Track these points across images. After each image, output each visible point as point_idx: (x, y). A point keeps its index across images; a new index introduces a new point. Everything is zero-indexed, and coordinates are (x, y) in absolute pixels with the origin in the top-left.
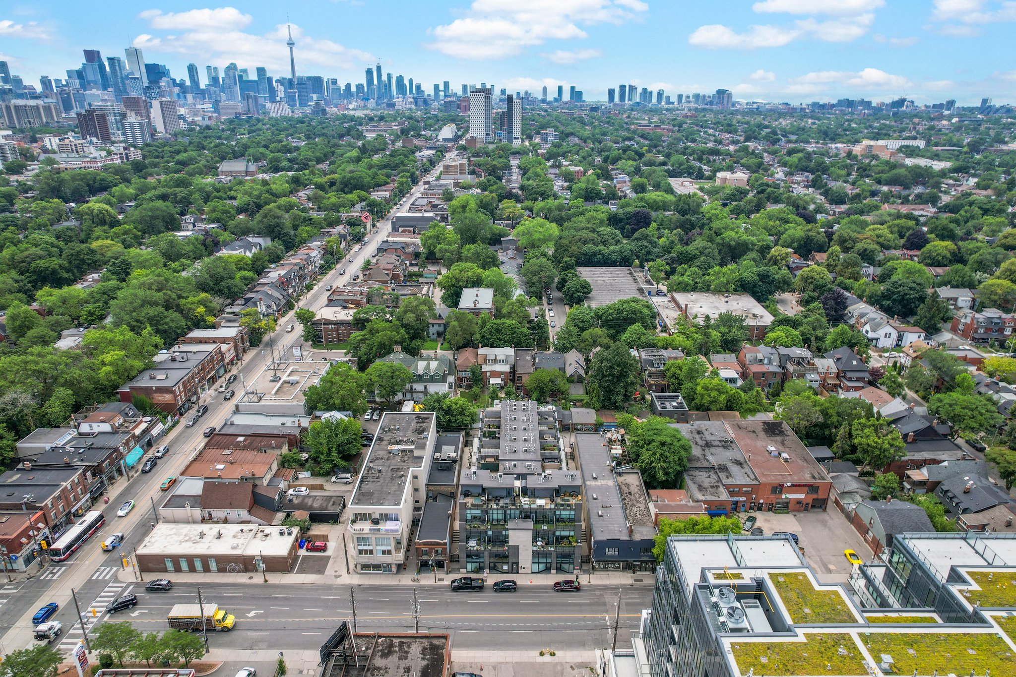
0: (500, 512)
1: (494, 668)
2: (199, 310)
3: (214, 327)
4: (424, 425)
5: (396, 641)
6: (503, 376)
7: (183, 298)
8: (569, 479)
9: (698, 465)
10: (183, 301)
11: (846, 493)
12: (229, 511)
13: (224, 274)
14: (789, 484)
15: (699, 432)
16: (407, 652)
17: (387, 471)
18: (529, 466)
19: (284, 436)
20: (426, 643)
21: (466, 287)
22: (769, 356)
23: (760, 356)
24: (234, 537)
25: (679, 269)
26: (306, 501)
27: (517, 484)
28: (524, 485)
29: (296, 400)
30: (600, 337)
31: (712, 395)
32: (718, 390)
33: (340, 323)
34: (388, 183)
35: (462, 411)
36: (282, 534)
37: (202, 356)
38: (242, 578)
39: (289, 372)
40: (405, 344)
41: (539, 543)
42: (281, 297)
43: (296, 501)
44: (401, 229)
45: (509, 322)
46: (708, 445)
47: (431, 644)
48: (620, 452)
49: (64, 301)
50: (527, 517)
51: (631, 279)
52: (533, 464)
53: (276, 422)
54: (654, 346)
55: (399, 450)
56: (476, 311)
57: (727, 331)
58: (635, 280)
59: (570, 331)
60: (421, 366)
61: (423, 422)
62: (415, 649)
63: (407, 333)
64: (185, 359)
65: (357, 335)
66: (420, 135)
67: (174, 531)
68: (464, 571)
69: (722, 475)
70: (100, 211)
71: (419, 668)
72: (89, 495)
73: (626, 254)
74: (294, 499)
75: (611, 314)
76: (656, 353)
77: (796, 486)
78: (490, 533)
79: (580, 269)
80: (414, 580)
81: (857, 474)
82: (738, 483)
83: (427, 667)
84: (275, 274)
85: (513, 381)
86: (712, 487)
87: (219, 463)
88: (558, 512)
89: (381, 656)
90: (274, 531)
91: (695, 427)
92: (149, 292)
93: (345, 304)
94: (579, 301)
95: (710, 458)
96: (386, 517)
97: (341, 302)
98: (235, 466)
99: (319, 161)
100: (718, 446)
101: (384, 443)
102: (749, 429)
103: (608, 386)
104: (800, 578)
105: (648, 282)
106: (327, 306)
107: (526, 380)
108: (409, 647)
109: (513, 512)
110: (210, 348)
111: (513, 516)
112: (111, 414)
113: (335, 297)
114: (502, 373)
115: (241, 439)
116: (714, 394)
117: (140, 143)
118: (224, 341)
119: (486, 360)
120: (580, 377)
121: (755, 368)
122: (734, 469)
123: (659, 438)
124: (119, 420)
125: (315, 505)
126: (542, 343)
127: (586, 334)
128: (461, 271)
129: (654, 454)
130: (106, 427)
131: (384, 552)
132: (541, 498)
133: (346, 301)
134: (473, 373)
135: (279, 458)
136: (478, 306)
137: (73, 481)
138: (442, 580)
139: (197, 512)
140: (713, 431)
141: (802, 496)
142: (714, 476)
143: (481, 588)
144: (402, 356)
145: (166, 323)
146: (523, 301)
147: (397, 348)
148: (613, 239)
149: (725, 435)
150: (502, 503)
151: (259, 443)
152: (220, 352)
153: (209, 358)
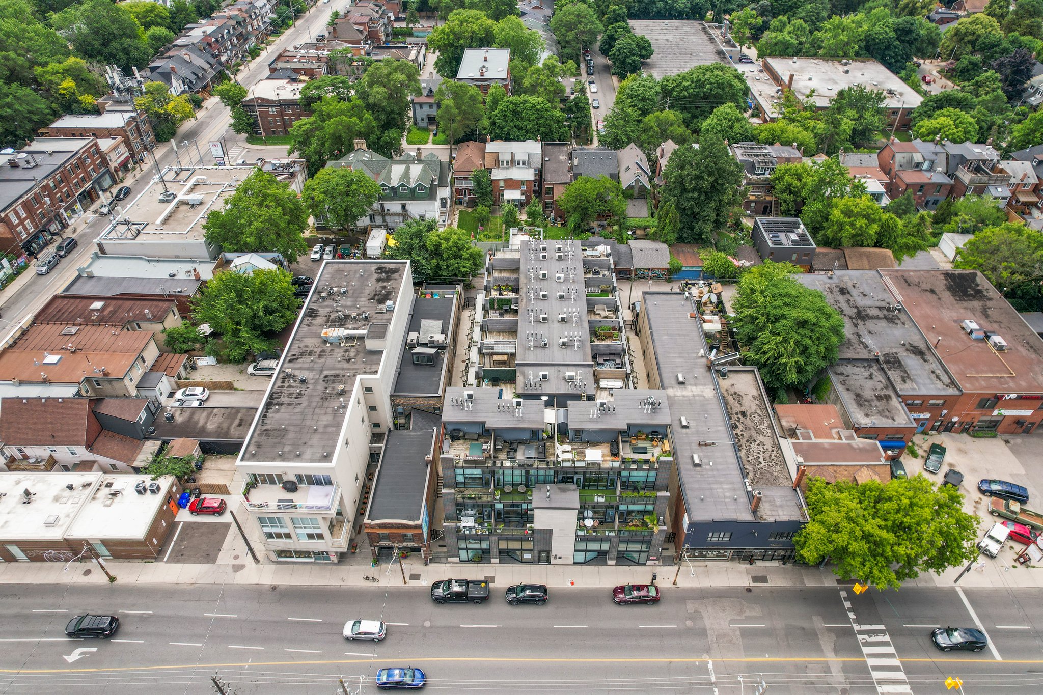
0: (517, 472)
2: (65, 84)
3: (97, 111)
4: (388, 285)
6: (524, 188)
7: (40, 64)
8: (647, 410)
9: (850, 354)
12: (54, 446)
13: (114, 30)
14: (1013, 396)
15: (843, 291)
17: (316, 383)
18: (572, 378)
19: (169, 298)
21: (470, 47)
22: (933, 157)
23: (918, 158)
24: (57, 499)
25: (774, 23)
26: (196, 417)
27: (551, 416)
28: (561, 420)
29: (192, 235)
30: (672, 125)
31: (858, 224)
33: (284, 105)
35: (458, 251)
36: (141, 491)
37: (59, 160)
39: (190, 184)
40: (373, 137)
41: (589, 523)
42: (207, 66)
43: (179, 419)
45: (533, 99)
46: (861, 315)
48: (717, 327)
50: (567, 480)
51: (705, 37)
52: (579, 375)
53: (162, 271)
54: (753, 138)
55: (340, 338)
56: (483, 84)
58: (711, 39)
59: (627, 115)
60: (397, 170)
61: (388, 279)
63: (377, 119)
64: (33, 164)
65: (303, 123)
68: (456, 559)
69: (894, 375)
74: (177, 415)
75: (686, 88)
76: (757, 152)
77: (1024, 399)
78: (499, 506)
79: (632, 23)
80: (367, 579)
82: (924, 391)
84: (199, 31)
85: (538, 194)
86: (879, 398)
87: (52, 351)
88: (626, 474)
90: (126, 482)
91: (835, 280)
93: (294, 75)
94: (635, 69)
95: (868, 340)
96: (308, 481)
97: (288, 73)
98: (79, 356)
100: (878, 318)
101: (319, 320)
102: (923, 286)
103: (691, 208)
105: (728, 42)
106: (268, 78)
107: (559, 194)
109: (542, 472)
110: (76, 145)
111: (542, 478)
113: (280, 65)
114: (522, 182)
115: (98, 305)
118: (109, 133)
119: (497, 162)
120: (643, 189)
121: (911, 177)
122: (912, 362)
123: (795, 314)
125: (211, 426)
126: (582, 132)
127: (650, 119)
128: (462, 22)
129: (786, 340)
131: (310, 536)
132: (594, 447)
133: (296, 71)
134: (478, 183)
135: (163, 338)
136: (487, 75)
138: (416, 577)
140: (866, 288)
141: (1028, 413)
142: (879, 376)
143: (484, 601)
144: (367, 156)
145: (9, 106)
146: (554, 67)
147: (360, 143)
149: (885, 296)
150: (520, 456)
151: (128, 310)
152: (98, 151)
153: (74, 161)
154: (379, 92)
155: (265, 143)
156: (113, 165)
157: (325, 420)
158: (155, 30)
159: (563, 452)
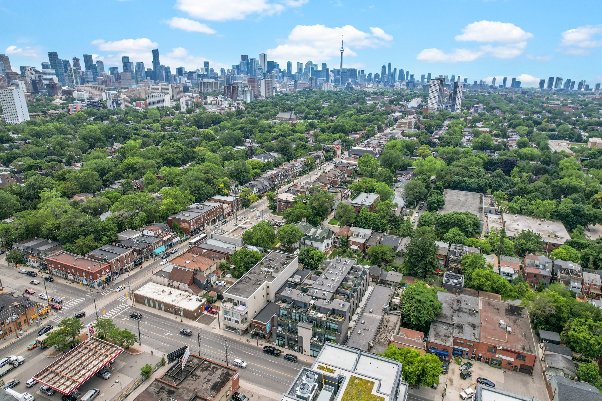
0: (297, 315)
1: (259, 397)
2: (221, 186)
3: (227, 195)
4: (288, 261)
5: (212, 365)
6: (359, 245)
7: (216, 178)
8: (341, 306)
9: (444, 321)
10: (215, 180)
11: (554, 368)
12: (180, 283)
13: (243, 169)
14: (501, 348)
15: (458, 301)
16: (214, 372)
17: (253, 280)
18: (324, 294)
19: (225, 254)
20: (225, 371)
21: (364, 192)
22: (544, 264)
23: (537, 262)
24: (176, 296)
26: (219, 288)
27: (312, 302)
28: (315, 303)
29: (238, 237)
31: (481, 280)
32: (487, 278)
33: (287, 202)
34: (361, 130)
36: (197, 300)
37: (210, 208)
38: (172, 317)
39: (244, 222)
40: (310, 218)
41: (315, 339)
42: (268, 185)
43: (214, 287)
44: (352, 156)
46: (459, 310)
47: (228, 372)
48: (398, 301)
49: (170, 174)
50: (311, 322)
51: (478, 201)
52: (326, 293)
53: (226, 246)
55: (266, 271)
56: (360, 206)
57: (525, 242)
58: (481, 202)
60: (313, 230)
62: (219, 372)
63: (313, 212)
64: (203, 208)
65: (290, 209)
66: (398, 104)
67: (154, 287)
68: (275, 343)
69: (456, 331)
70: (208, 133)
71: (214, 382)
72: (133, 263)
73: (481, 184)
74: (214, 285)
75: (444, 220)
76: (461, 248)
77: (506, 351)
78: (290, 325)
79: (447, 191)
80: (247, 341)
81: (570, 358)
82: (464, 338)
83: (218, 382)
84: (271, 172)
85: (364, 248)
86: (445, 336)
87: (189, 260)
88: (328, 324)
89: (201, 370)
90: (194, 297)
91: (459, 297)
92: (200, 173)
93: (296, 193)
95: (455, 318)
96: (240, 303)
97: (294, 192)
98: (195, 263)
99: (331, 115)
100: (466, 312)
101: (263, 266)
102: (495, 307)
103: (414, 262)
104: (369, 384)
105: (492, 204)
106: (286, 192)
107: (369, 249)
108: (216, 370)
109: (304, 317)
110: (216, 205)
111: (304, 319)
112: (157, 228)
113: (293, 188)
114: (359, 243)
115: (205, 251)
116: (483, 279)
117: (249, 101)
118: (227, 202)
119: (352, 234)
120: (403, 253)
121: (529, 270)
122: (467, 329)
123: (418, 297)
124: (159, 232)
125: (222, 291)
128: (364, 182)
129: (412, 306)
130: (152, 234)
131: (236, 321)
132: (321, 313)
133: (298, 191)
134: (343, 240)
135: (219, 264)
136: (364, 203)
137: (127, 254)
138: (261, 345)
139: (166, 280)
140: (469, 302)
141: (512, 360)
142: (450, 330)
143: (278, 355)
144: (305, 224)
145: (203, 190)
147: (304, 219)
148: (477, 174)
149: (475, 307)
150: (299, 311)
151: (212, 254)
152: (222, 208)
153: (214, 209)
154: (315, 203)
155: (278, 215)
156: (225, 213)
157: (251, 289)
158: (256, 170)
159: (312, 313)
